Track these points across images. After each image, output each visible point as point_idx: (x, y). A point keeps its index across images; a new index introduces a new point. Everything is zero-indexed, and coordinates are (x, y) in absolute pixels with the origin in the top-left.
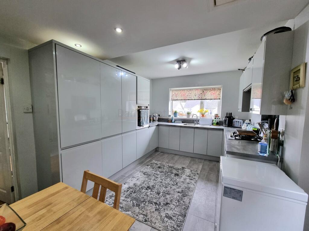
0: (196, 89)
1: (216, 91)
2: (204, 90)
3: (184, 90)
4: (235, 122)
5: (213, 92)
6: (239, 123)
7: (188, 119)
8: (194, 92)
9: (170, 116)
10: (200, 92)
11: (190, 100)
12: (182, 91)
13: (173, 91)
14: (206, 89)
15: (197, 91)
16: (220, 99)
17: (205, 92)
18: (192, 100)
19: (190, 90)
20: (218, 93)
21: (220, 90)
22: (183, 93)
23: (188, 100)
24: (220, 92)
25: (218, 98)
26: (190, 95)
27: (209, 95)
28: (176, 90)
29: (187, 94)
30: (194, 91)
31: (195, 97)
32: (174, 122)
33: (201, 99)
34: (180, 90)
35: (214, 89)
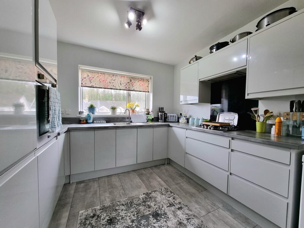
0: (122, 76)
1: (144, 82)
2: (132, 79)
3: (104, 73)
4: (170, 117)
5: (142, 83)
6: (174, 117)
7: (114, 116)
8: (118, 80)
9: (81, 113)
10: (126, 80)
11: (114, 89)
12: (100, 74)
13: (83, 71)
14: (134, 78)
15: (122, 79)
16: (149, 92)
17: (133, 81)
18: (117, 89)
19: (113, 75)
20: (146, 84)
21: (149, 82)
22: (102, 77)
23: (111, 89)
24: (149, 84)
25: (147, 91)
26: (113, 81)
27: (137, 85)
28: (90, 71)
29: (108, 80)
30: (118, 77)
31: (120, 86)
32: (93, 122)
33: (128, 90)
34: (98, 72)
35: (142, 79)
